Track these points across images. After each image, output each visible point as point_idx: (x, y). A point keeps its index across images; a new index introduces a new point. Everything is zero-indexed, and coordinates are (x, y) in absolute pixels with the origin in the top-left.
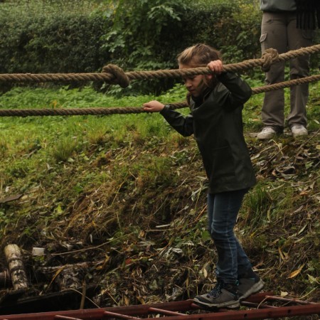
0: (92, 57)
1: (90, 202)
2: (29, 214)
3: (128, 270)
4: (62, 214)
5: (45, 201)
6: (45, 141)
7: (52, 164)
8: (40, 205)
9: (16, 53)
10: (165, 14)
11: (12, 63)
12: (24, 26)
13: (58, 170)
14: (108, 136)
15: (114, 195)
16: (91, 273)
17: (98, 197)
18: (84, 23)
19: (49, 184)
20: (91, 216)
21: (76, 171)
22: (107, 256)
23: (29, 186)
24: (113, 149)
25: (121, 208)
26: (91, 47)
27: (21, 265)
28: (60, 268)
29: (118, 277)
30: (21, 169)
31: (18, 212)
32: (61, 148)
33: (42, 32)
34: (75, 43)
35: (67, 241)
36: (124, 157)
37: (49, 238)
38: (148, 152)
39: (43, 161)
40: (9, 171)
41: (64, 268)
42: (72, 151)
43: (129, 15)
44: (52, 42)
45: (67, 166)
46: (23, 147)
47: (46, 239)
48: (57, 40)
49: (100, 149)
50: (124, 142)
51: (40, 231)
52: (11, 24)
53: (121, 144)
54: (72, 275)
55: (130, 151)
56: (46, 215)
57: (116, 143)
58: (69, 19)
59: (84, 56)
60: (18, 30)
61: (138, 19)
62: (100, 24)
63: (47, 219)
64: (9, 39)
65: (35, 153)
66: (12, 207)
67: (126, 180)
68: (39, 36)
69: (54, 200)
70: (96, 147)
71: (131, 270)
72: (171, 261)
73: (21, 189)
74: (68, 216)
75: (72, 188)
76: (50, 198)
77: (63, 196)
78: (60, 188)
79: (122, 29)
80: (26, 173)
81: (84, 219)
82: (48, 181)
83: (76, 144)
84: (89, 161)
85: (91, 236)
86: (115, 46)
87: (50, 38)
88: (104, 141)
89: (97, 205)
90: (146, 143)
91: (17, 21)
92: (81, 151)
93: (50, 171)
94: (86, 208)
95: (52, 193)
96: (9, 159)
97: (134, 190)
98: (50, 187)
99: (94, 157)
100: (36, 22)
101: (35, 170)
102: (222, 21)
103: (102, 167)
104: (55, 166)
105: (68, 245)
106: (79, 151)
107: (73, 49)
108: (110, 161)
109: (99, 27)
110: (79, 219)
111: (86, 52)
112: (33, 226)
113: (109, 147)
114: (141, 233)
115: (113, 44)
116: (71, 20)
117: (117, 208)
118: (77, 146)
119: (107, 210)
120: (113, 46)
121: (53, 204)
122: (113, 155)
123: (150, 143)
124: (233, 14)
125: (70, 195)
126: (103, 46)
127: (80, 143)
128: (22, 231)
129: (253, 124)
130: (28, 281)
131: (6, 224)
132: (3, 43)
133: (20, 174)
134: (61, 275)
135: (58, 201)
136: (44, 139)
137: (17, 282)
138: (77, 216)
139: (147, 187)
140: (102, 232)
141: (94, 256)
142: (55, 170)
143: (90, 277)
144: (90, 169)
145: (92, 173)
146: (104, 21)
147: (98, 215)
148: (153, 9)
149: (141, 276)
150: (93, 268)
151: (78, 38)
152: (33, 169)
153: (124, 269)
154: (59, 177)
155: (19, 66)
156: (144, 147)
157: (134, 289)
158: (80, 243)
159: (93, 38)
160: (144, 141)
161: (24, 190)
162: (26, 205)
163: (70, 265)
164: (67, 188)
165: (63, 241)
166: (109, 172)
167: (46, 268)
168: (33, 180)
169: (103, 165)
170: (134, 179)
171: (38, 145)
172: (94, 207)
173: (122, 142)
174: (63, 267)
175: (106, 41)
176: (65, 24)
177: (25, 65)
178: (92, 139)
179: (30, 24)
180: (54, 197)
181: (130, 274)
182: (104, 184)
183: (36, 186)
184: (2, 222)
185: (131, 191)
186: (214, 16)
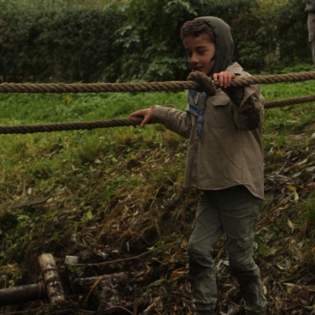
0: (105, 52)
1: (124, 208)
2: (56, 219)
3: (176, 283)
4: (93, 219)
5: (73, 205)
6: (67, 140)
7: (77, 165)
8: (67, 209)
9: (25, 47)
10: (181, 8)
11: (22, 57)
12: (33, 20)
13: (84, 172)
14: (136, 136)
15: (151, 201)
16: (132, 284)
17: (132, 202)
18: (96, 17)
19: (75, 186)
20: (126, 223)
21: (105, 173)
22: (148, 267)
23: (54, 189)
24: (143, 150)
25: (159, 215)
26: (104, 42)
27: (57, 276)
28: (98, 279)
29: (165, 292)
30: (43, 170)
31: (44, 216)
32: (87, 149)
33: (53, 25)
34: (86, 37)
35: (102, 249)
36: (155, 159)
37: (81, 245)
38: (183, 155)
39: (67, 162)
40: (31, 172)
41: (102, 280)
42: (98, 152)
43: (143, 10)
44: (63, 36)
45: (94, 167)
46: (44, 147)
47: (79, 247)
48: (68, 35)
49: (128, 150)
50: (155, 143)
51: (69, 237)
52: (20, 18)
53: (151, 146)
54: (111, 287)
55: (162, 152)
56: (74, 219)
57: (145, 144)
58: (81, 13)
59: (96, 51)
60: (27, 23)
61: (153, 14)
62: (112, 18)
63: (76, 224)
64: (18, 33)
65: (58, 153)
66: (37, 211)
67: (162, 184)
68: (49, 30)
69: (82, 204)
70: (124, 148)
71: (179, 284)
72: (222, 275)
73: (46, 192)
74: (99, 221)
75: (101, 192)
76: (78, 202)
77: (91, 199)
78: (88, 191)
79: (137, 23)
80: (50, 175)
81: (118, 226)
82: (74, 183)
83: (102, 144)
84: (117, 163)
85: (128, 244)
86: (130, 41)
87: (61, 32)
88: (132, 141)
89: (132, 210)
90: (180, 145)
91: (26, 14)
92: (108, 151)
93: (75, 173)
94: (120, 214)
95: (80, 196)
96: (29, 159)
97: (173, 196)
98: (77, 189)
99: (123, 159)
100: (46, 16)
101: (59, 171)
102: (240, 16)
103: (133, 169)
104: (81, 168)
105: (104, 254)
106: (105, 152)
107: (85, 44)
108: (140, 164)
109: (112, 21)
110: (113, 225)
111: (98, 47)
112: (62, 231)
113: (137, 148)
114: (184, 243)
115: (128, 38)
116: (83, 14)
117: (155, 214)
118: (104, 147)
119: (145, 217)
120: (127, 41)
121: (82, 208)
122: (143, 156)
123: (184, 145)
124: (251, 9)
125: (100, 198)
126: (118, 41)
127: (107, 143)
128: (49, 237)
129: (292, 126)
130: (65, 294)
131: (31, 228)
132: (12, 37)
133: (42, 175)
134: (100, 287)
135: (87, 205)
136: (66, 138)
137: (54, 295)
138: (111, 222)
139: (187, 192)
140: (140, 240)
141: (131, 265)
142: (81, 172)
143: (131, 289)
144: (120, 172)
145: (123, 176)
146: (117, 15)
147: (134, 221)
148: (169, 3)
149: (190, 291)
150: (133, 279)
151: (90, 33)
152: (56, 170)
153: (171, 283)
154: (85, 179)
155: (29, 60)
156: (178, 149)
157: (184, 305)
158: (116, 251)
159: (106, 32)
160: (177, 143)
161: (49, 193)
162: (52, 208)
163: (108, 276)
164: (96, 191)
165: (97, 249)
166: (141, 175)
167: (82, 279)
168: (57, 182)
169: (134, 167)
170: (171, 184)
171: (60, 145)
172: (129, 212)
173: (152, 143)
174: (101, 277)
175: (121, 36)
176: (76, 18)
177: (35, 59)
178: (119, 139)
179: (40, 18)
180: (82, 201)
181: (178, 288)
182: (138, 188)
183: (61, 188)
184: (27, 227)
185: (170, 197)
186: (232, 11)
